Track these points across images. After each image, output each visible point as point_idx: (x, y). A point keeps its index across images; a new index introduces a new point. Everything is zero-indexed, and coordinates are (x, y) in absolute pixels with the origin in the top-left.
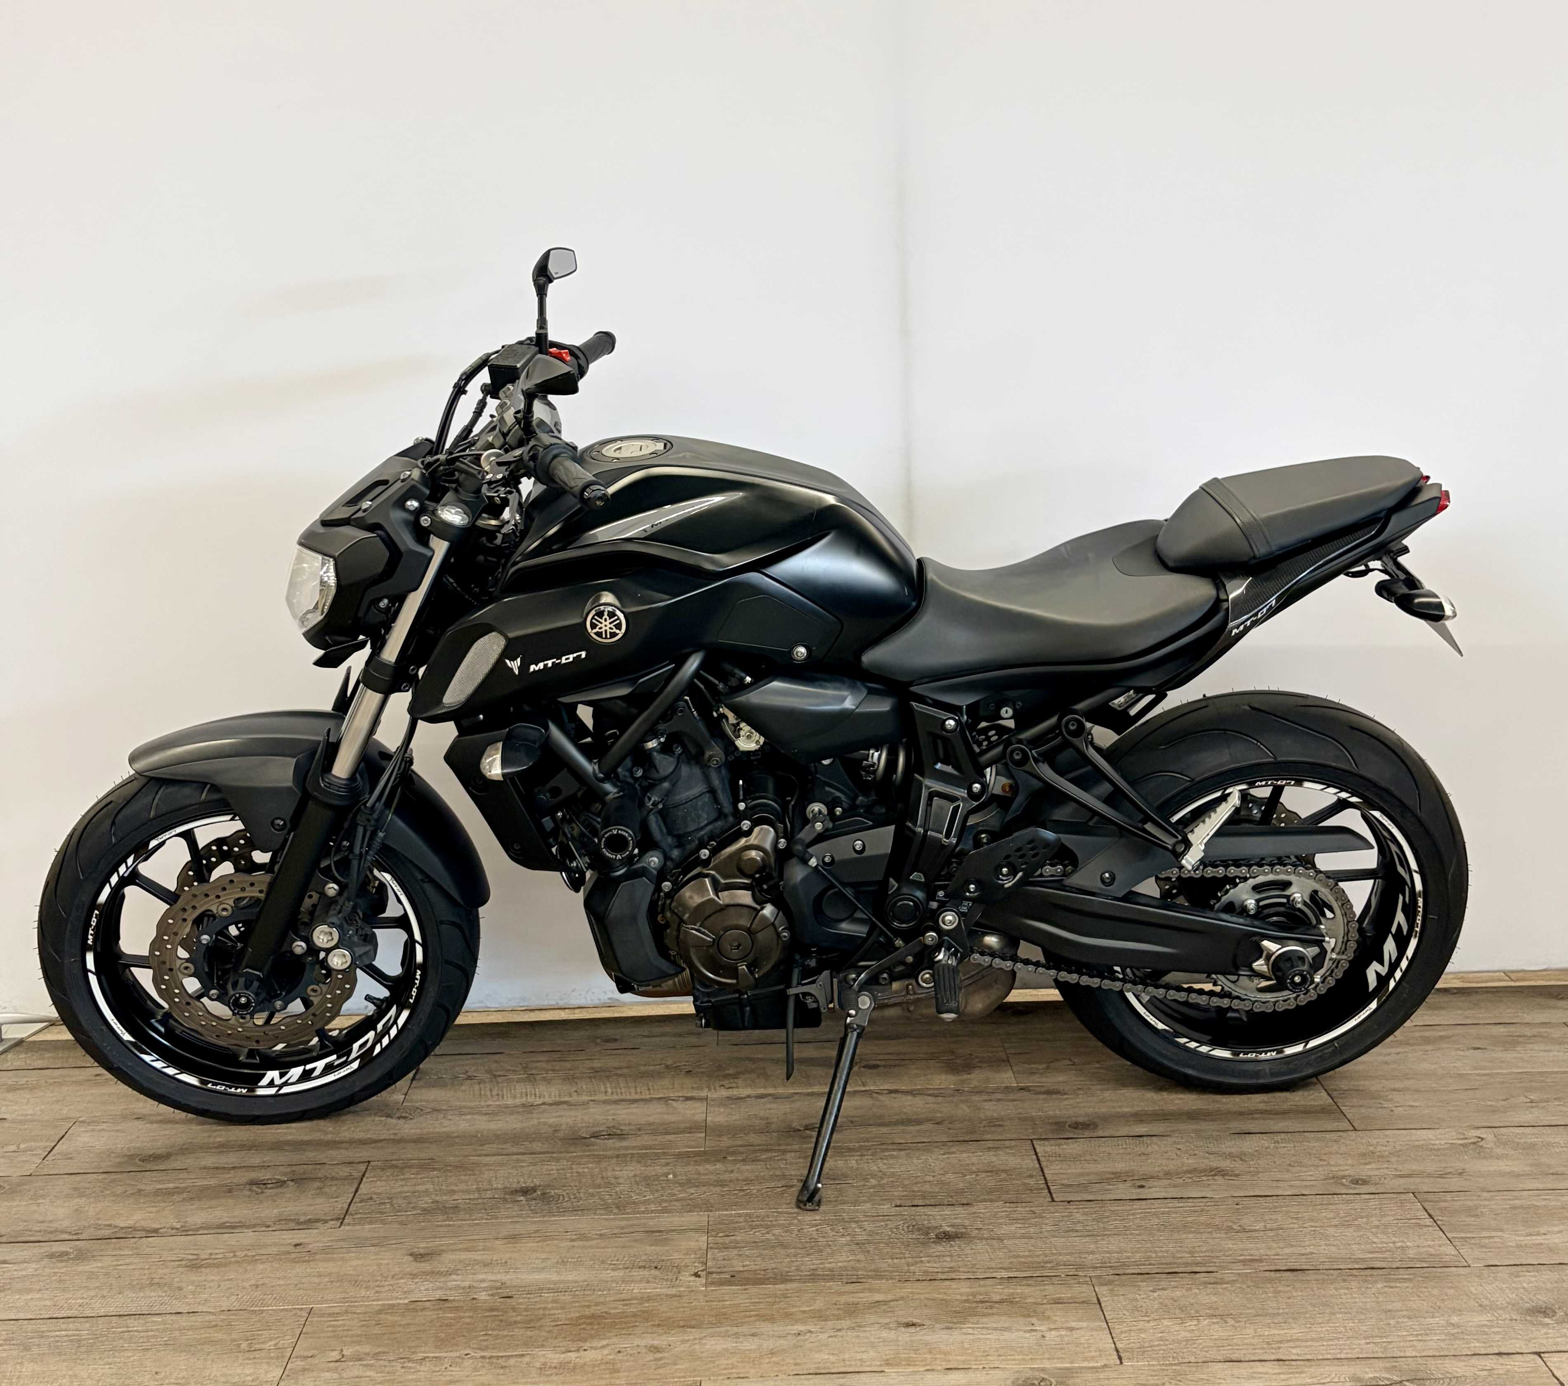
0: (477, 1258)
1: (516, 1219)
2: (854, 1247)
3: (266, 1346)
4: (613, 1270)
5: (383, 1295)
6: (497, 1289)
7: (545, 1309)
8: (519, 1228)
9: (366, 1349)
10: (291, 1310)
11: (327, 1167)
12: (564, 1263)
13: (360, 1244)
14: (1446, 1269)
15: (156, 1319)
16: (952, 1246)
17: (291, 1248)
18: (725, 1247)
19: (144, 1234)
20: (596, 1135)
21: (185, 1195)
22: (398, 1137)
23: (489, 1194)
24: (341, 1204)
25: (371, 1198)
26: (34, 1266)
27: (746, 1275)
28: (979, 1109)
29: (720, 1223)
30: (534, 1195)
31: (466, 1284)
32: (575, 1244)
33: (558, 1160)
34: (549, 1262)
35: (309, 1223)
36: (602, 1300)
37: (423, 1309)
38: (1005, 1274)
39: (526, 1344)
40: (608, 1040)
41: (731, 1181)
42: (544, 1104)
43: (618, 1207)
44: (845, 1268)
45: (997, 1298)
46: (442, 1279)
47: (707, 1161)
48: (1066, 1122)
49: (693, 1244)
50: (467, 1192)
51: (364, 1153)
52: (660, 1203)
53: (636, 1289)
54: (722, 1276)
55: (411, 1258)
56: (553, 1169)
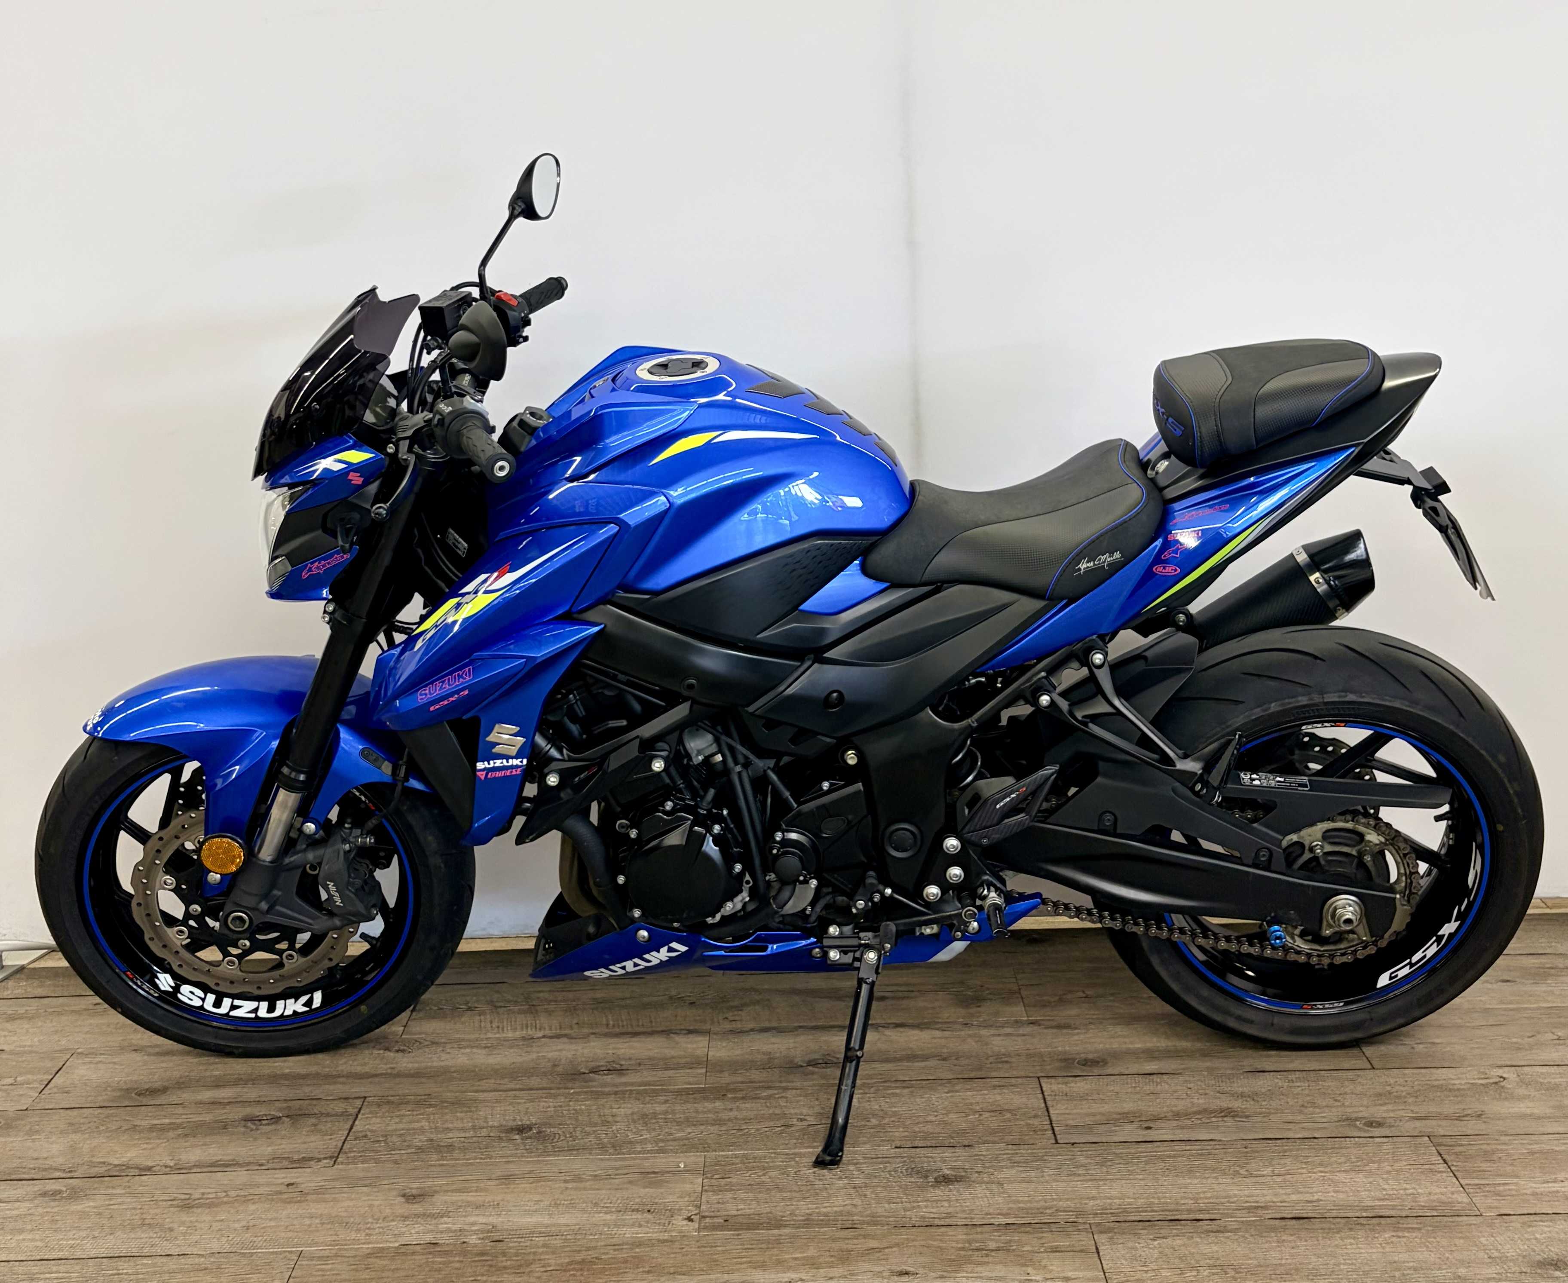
0: (469, 1199)
1: (511, 1159)
2: (852, 1191)
4: (606, 1213)
5: (373, 1238)
6: (488, 1232)
7: (535, 1253)
8: (513, 1168)
10: (281, 1253)
11: (323, 1103)
12: (557, 1205)
13: (353, 1184)
14: (1457, 1219)
15: (145, 1261)
16: (950, 1191)
17: (283, 1188)
18: (720, 1190)
19: (137, 1172)
20: (594, 1071)
21: (180, 1131)
22: (395, 1072)
23: (484, 1132)
24: (335, 1142)
25: (366, 1136)
26: (27, 1204)
27: (740, 1219)
28: (987, 1044)
29: (716, 1165)
30: (530, 1134)
31: (457, 1227)
32: (570, 1185)
33: (555, 1096)
34: (542, 1204)
35: (303, 1162)
36: (593, 1244)
37: (413, 1253)
38: (1003, 1220)
41: (729, 1120)
42: (544, 1037)
43: (614, 1147)
44: (841, 1213)
45: (992, 1245)
46: (434, 1222)
47: (705, 1099)
48: (1074, 1060)
49: (688, 1187)
50: (463, 1130)
51: (361, 1088)
52: (656, 1143)
53: (629, 1233)
54: (716, 1220)
55: (402, 1199)
56: (548, 1105)
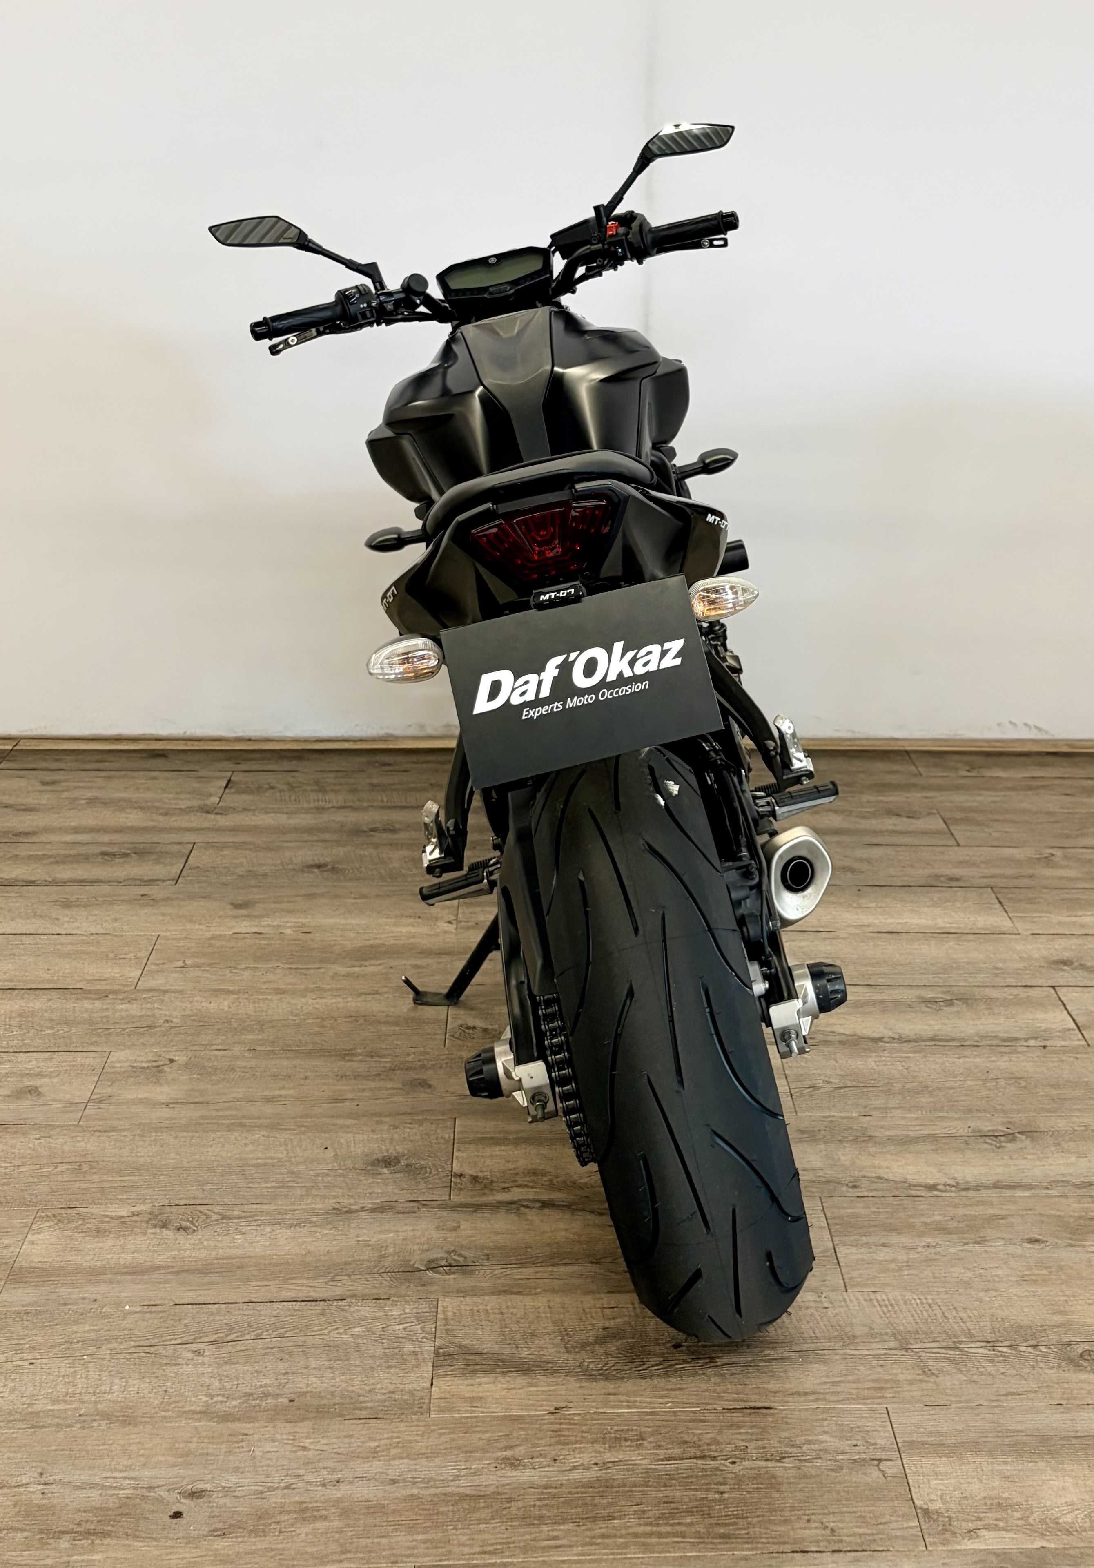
0: (283, 907)
1: (312, 884)
3: (128, 956)
4: (387, 919)
5: (212, 929)
6: (299, 927)
7: (335, 940)
8: (314, 890)
9: (202, 961)
10: (143, 935)
11: (162, 845)
12: (349, 913)
13: (192, 897)
14: (1002, 936)
15: (42, 937)
17: (139, 897)
18: (472, 907)
19: (24, 884)
20: (374, 830)
21: (52, 860)
22: (217, 827)
23: (290, 867)
24: (176, 869)
25: (198, 867)
30: (326, 869)
31: (275, 923)
32: (358, 900)
33: (344, 845)
34: (338, 912)
35: (151, 882)
36: (378, 936)
37: (244, 938)
39: (321, 961)
40: (384, 765)
42: (333, 807)
43: (391, 878)
46: (257, 920)
50: (273, 864)
51: (190, 837)
53: (404, 931)
54: (468, 925)
55: (232, 906)
56: (340, 851)
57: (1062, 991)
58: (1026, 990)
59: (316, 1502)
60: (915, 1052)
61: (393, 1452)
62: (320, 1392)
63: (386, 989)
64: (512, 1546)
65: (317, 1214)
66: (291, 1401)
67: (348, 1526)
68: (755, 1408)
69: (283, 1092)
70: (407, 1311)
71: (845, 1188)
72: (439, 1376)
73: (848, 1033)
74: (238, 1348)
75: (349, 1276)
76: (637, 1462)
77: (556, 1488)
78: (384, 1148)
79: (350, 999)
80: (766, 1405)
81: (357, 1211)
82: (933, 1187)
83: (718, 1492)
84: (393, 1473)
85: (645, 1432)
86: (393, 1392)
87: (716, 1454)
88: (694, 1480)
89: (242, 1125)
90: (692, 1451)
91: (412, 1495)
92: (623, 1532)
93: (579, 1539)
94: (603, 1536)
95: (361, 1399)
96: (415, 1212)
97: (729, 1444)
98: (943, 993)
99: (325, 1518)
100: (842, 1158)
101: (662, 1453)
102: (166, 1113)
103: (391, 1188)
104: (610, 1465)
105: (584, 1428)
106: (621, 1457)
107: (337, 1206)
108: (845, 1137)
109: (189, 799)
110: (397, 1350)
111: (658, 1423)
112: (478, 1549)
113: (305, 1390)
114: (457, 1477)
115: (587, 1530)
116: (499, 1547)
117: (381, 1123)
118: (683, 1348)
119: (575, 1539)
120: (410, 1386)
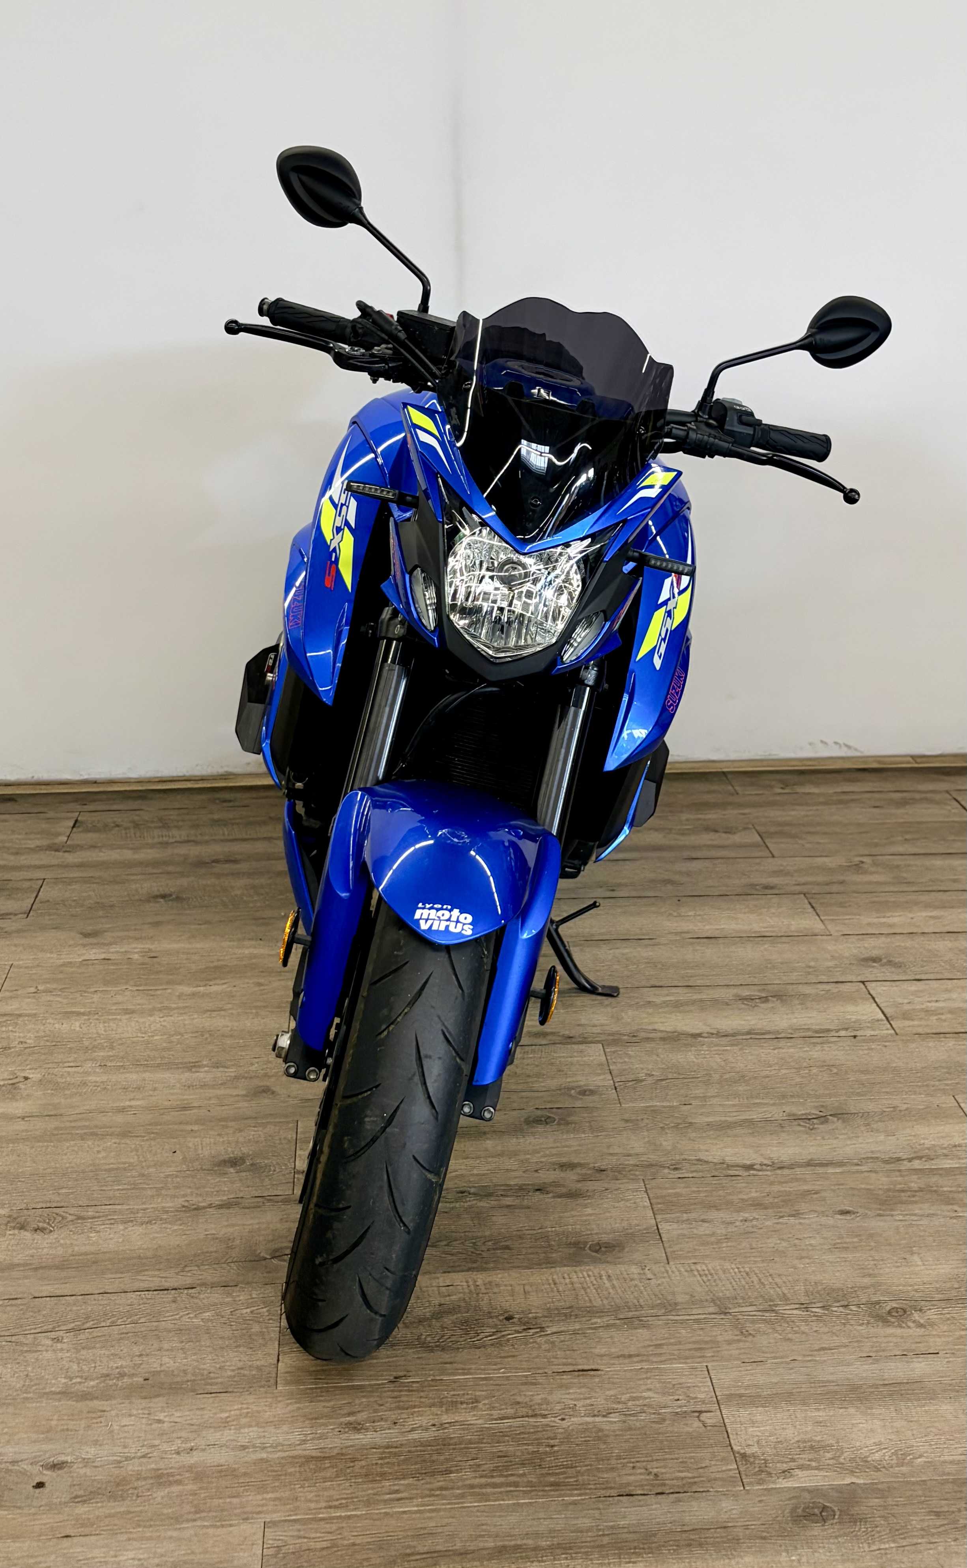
0: (130, 935)
1: (158, 912)
4: (229, 942)
5: (63, 956)
6: (146, 953)
7: (181, 963)
8: (160, 918)
9: (55, 986)
11: (13, 881)
12: (194, 938)
13: (43, 928)
14: (814, 937)
20: (217, 861)
22: (65, 863)
23: (137, 897)
24: (27, 903)
25: (48, 900)
30: (171, 898)
31: (123, 950)
32: (202, 926)
33: (187, 877)
34: (183, 937)
35: (4, 916)
36: (222, 958)
37: (94, 964)
39: (168, 983)
40: (225, 801)
42: (176, 842)
43: (233, 904)
46: (105, 948)
50: (120, 896)
51: (40, 874)
52: (264, 903)
53: (246, 952)
55: (81, 936)
56: (184, 882)
57: (871, 986)
58: (837, 985)
59: (171, 1468)
60: (732, 1045)
61: (244, 1421)
62: (173, 1371)
63: (230, 1006)
64: (355, 1500)
65: (167, 1212)
66: (145, 1380)
67: (201, 1488)
68: (583, 1370)
69: (133, 1103)
70: (254, 1296)
71: (666, 1171)
72: (285, 1353)
73: (668, 1030)
74: (95, 1334)
75: (198, 1266)
76: (472, 1422)
77: (396, 1447)
78: (230, 1149)
79: (196, 1016)
80: (593, 1367)
81: (204, 1208)
82: (750, 1167)
83: (548, 1446)
84: (243, 1441)
85: (479, 1396)
86: (242, 1368)
87: (546, 1413)
88: (526, 1436)
89: (94, 1134)
90: (524, 1411)
91: (261, 1459)
92: (460, 1484)
93: (419, 1492)
94: (441, 1489)
95: (212, 1375)
96: (259, 1207)
97: (559, 1403)
98: (759, 991)
99: (179, 1482)
100: (664, 1143)
101: (496, 1413)
102: (21, 1126)
103: (238, 1185)
104: (447, 1425)
105: (422, 1394)
106: (456, 1418)
107: (186, 1204)
108: (667, 1125)
109: (38, 839)
110: (244, 1331)
111: (492, 1388)
112: (324, 1504)
113: (159, 1369)
114: (304, 1442)
115: (427, 1483)
116: (344, 1501)
117: (227, 1127)
118: (515, 1320)
119: (415, 1492)
120: (258, 1363)
